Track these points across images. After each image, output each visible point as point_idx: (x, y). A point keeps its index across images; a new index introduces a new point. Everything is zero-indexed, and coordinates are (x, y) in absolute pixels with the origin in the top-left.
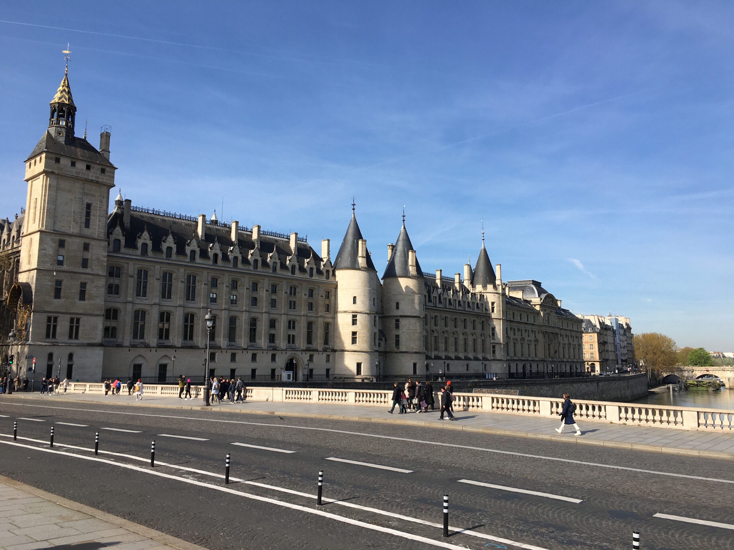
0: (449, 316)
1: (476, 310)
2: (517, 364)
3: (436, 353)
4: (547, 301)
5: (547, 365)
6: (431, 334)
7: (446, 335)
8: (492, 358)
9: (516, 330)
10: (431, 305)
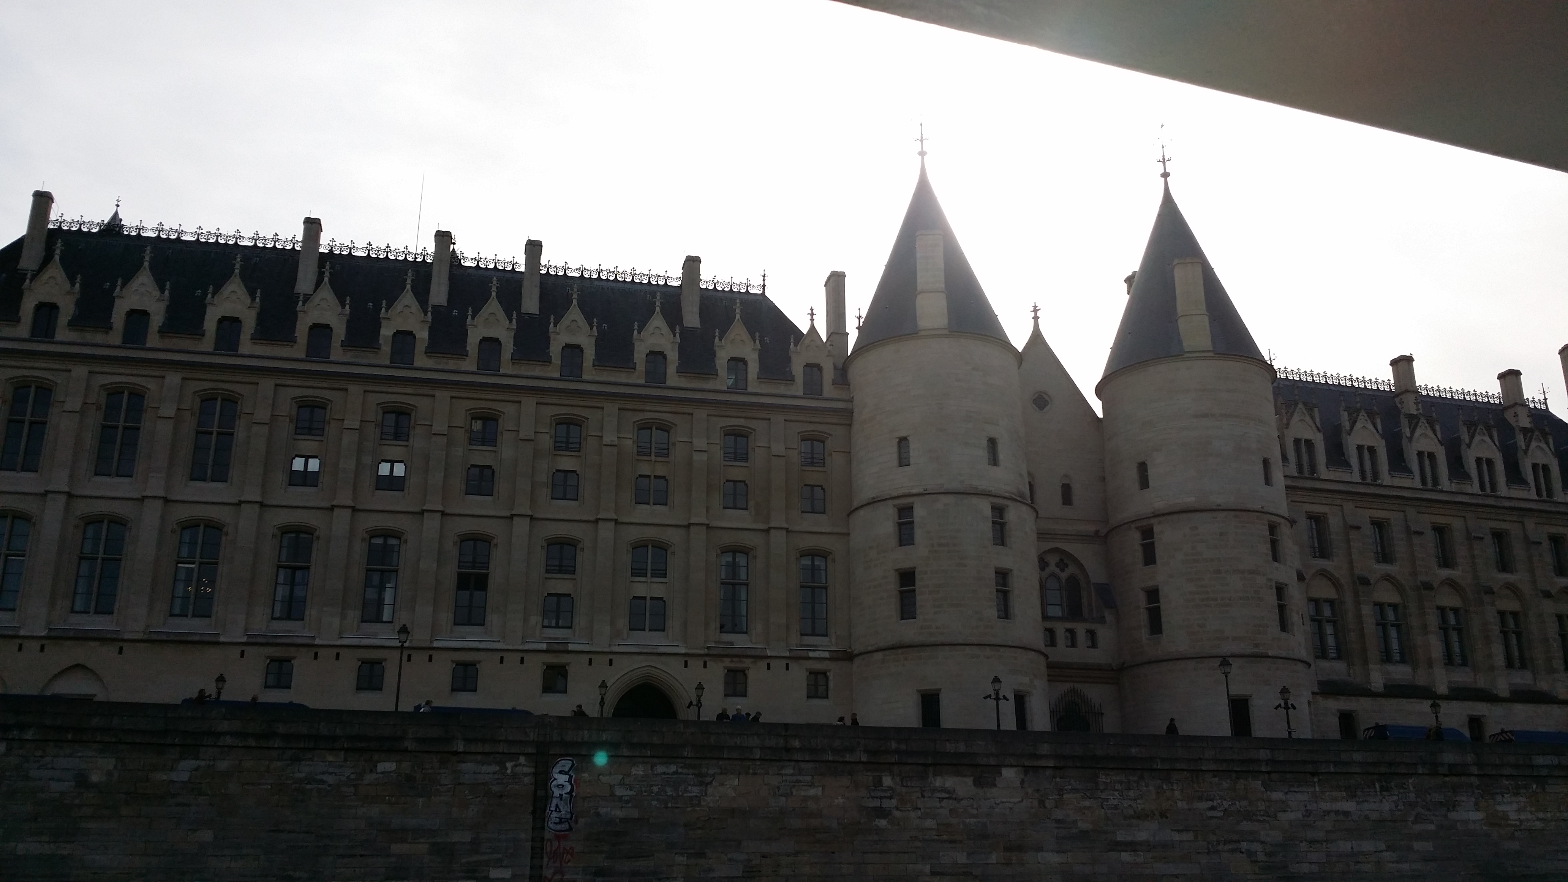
6: (1357, 594)
7: (1449, 599)
10: (1347, 477)
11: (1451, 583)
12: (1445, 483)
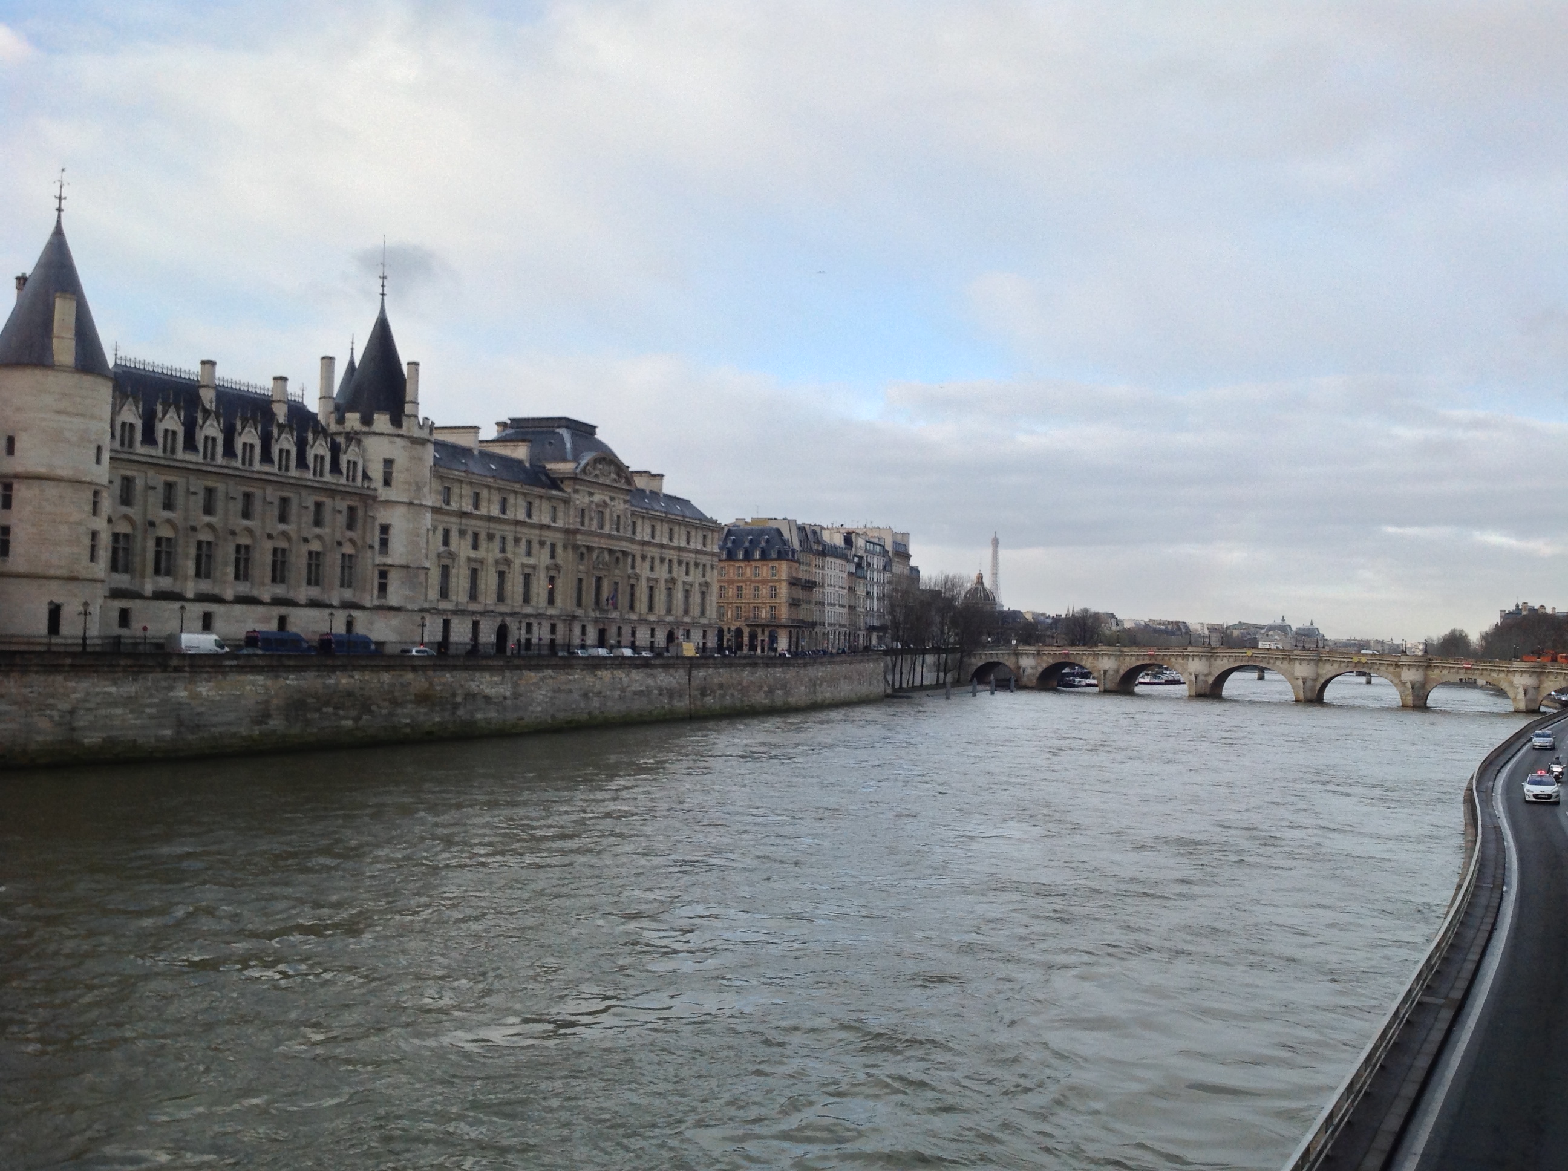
0: (221, 487)
1: (328, 477)
2: (476, 624)
3: (165, 583)
4: (598, 472)
5: (584, 627)
6: (145, 532)
7: (206, 536)
8: (376, 602)
9: (483, 536)
10: (153, 452)
11: (210, 526)
12: (220, 459)
